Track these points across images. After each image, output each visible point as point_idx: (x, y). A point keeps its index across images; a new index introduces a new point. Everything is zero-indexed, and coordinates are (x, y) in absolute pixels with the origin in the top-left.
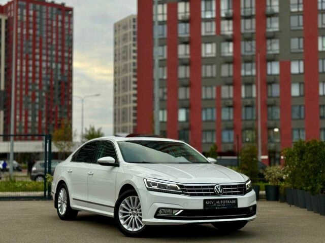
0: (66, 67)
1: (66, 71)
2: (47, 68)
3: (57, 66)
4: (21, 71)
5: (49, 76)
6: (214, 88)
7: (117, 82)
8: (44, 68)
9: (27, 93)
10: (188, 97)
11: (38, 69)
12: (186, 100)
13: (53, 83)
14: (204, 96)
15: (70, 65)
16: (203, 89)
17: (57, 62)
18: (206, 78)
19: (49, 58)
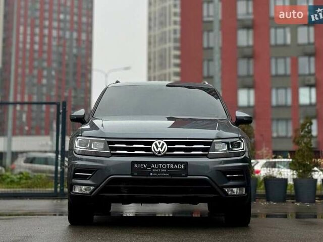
0: (84, 36)
1: (84, 41)
2: (59, 38)
3: (71, 35)
4: (25, 42)
5: (61, 49)
6: (289, 60)
7: (152, 56)
8: (55, 38)
9: (31, 71)
10: (251, 72)
11: (46, 40)
12: (249, 76)
13: (66, 57)
14: (273, 72)
15: (90, 33)
16: (273, 61)
17: (72, 30)
18: (276, 46)
19: (62, 25)
